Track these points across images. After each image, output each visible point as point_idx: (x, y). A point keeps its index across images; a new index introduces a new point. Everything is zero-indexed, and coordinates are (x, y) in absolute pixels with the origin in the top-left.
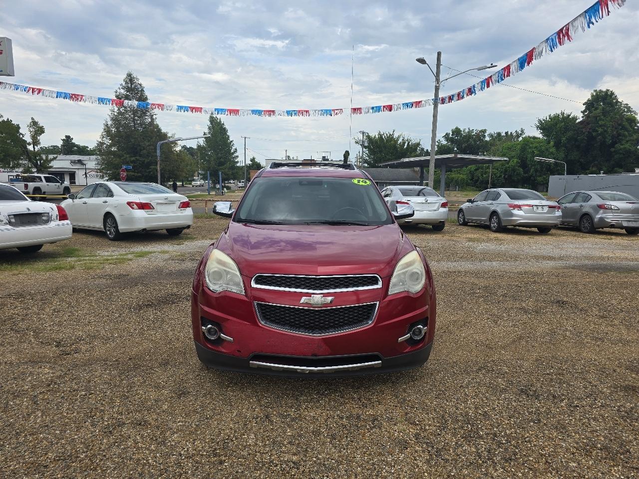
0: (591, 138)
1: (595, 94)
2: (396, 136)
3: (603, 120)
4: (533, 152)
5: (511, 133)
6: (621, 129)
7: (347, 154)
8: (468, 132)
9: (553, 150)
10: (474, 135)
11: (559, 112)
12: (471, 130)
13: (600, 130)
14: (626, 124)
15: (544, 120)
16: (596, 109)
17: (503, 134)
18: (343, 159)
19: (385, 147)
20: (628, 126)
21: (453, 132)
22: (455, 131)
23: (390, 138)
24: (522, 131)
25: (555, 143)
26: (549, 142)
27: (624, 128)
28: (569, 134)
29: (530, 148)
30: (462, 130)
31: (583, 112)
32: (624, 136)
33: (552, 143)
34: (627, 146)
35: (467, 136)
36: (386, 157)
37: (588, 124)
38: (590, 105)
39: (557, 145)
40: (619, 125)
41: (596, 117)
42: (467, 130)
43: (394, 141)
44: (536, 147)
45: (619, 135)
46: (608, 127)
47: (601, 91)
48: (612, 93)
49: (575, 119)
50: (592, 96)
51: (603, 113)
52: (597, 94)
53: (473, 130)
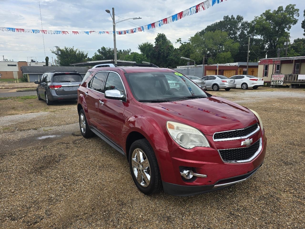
0: (159, 54)
1: (158, 35)
2: (75, 50)
3: (163, 46)
4: (139, 59)
5: (126, 50)
6: (169, 50)
7: (47, 59)
8: (109, 49)
9: (146, 58)
10: (112, 51)
11: (146, 42)
12: (110, 48)
13: (162, 50)
14: (170, 48)
15: (141, 45)
16: (160, 41)
17: (122, 51)
18: (45, 61)
19: (70, 55)
20: (171, 49)
21: (102, 49)
22: (103, 49)
23: (72, 51)
24: (130, 50)
25: (146, 55)
26: (144, 55)
27: (170, 50)
28: (151, 51)
29: (137, 57)
30: (106, 48)
31: (155, 42)
32: (170, 53)
33: (145, 56)
34: (172, 57)
35: (108, 51)
36: (71, 60)
37: (157, 47)
38: (157, 40)
39: (147, 56)
40: (168, 48)
41: (160, 45)
42: (108, 48)
43: (75, 52)
44: (139, 57)
45: (169, 53)
46: (165, 49)
47: (161, 34)
48: (165, 35)
49: (152, 45)
50: (158, 36)
51: (162, 43)
52: (159, 35)
53: (111, 48)
